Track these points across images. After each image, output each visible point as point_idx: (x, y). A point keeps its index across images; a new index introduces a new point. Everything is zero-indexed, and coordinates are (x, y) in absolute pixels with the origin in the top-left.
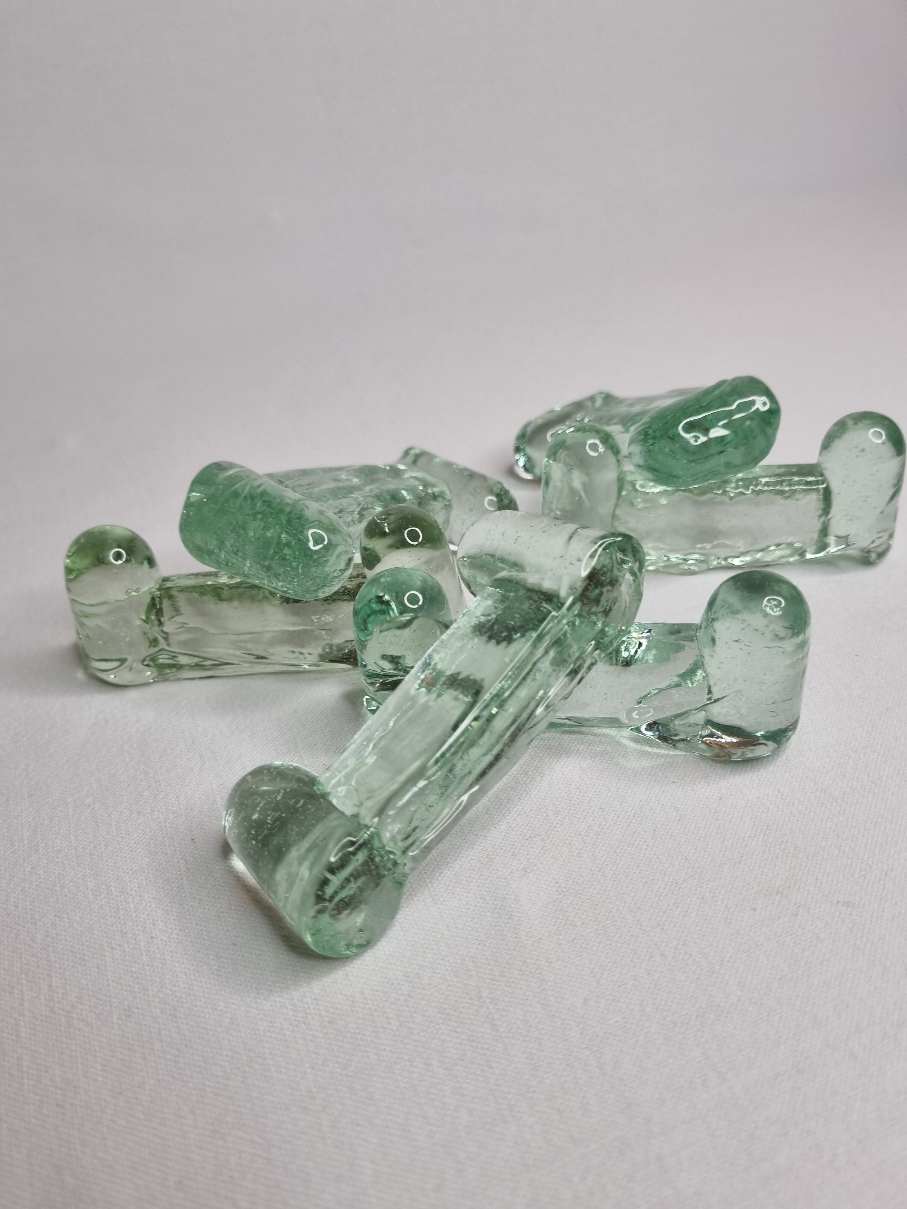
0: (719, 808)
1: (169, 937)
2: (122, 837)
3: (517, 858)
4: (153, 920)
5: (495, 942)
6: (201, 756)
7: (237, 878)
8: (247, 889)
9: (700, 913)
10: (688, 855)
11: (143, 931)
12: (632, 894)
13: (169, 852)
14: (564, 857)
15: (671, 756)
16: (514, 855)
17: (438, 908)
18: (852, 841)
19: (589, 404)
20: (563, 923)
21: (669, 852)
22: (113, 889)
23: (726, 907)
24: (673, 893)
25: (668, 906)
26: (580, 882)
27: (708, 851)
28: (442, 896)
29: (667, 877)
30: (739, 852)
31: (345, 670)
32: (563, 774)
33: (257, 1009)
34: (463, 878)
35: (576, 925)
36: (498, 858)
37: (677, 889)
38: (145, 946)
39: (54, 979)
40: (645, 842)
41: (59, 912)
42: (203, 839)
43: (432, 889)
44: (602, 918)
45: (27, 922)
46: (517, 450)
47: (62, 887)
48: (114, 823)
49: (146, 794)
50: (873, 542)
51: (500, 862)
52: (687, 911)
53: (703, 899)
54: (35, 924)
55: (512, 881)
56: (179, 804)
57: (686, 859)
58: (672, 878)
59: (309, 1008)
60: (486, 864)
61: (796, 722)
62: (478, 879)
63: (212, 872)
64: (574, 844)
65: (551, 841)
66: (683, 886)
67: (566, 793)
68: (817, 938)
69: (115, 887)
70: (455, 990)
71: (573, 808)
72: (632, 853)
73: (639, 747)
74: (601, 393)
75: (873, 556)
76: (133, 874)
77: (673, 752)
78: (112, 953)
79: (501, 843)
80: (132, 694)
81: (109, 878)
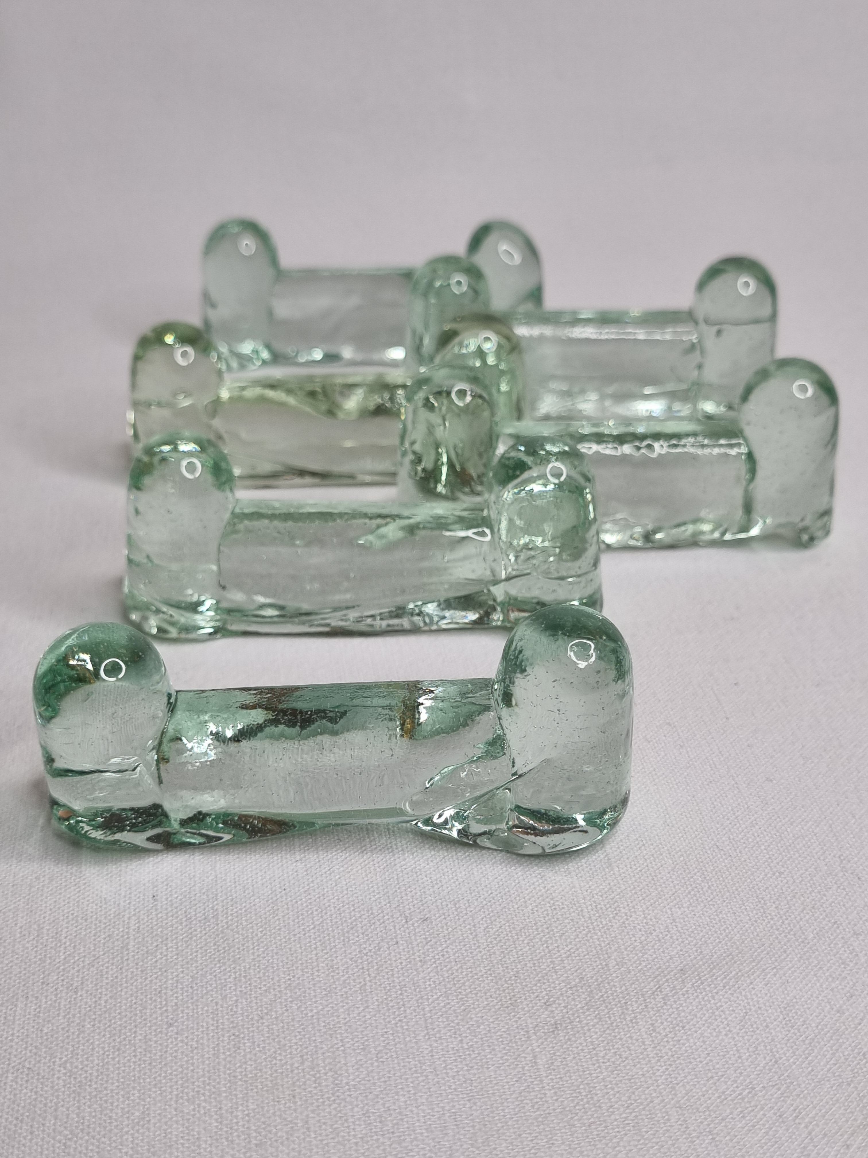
0: (845, 1007)
3: (550, 1009)
5: (489, 1103)
9: (771, 1133)
10: (781, 1058)
12: (688, 1087)
14: (613, 1019)
17: (431, 1046)
20: (585, 1100)
21: (756, 1048)
22: (46, 932)
23: (810, 1133)
24: (743, 1099)
25: (731, 1113)
26: (625, 1055)
27: (810, 1058)
28: (439, 1031)
29: (741, 1078)
30: (852, 1070)
32: (645, 918)
33: (176, 1110)
34: (473, 1016)
35: (600, 1107)
36: (525, 1003)
37: (750, 1095)
38: (65, 1006)
40: (728, 1025)
44: (638, 1106)
51: (526, 1009)
52: (754, 1126)
53: (781, 1116)
55: (534, 1037)
57: (776, 1062)
58: (748, 1081)
59: (237, 1123)
60: (507, 1007)
62: (493, 1022)
64: (632, 1005)
65: (602, 996)
66: (760, 1094)
67: (641, 943)
69: (48, 930)
70: (422, 1146)
71: (644, 964)
72: (706, 1034)
79: (536, 985)
81: (44, 917)
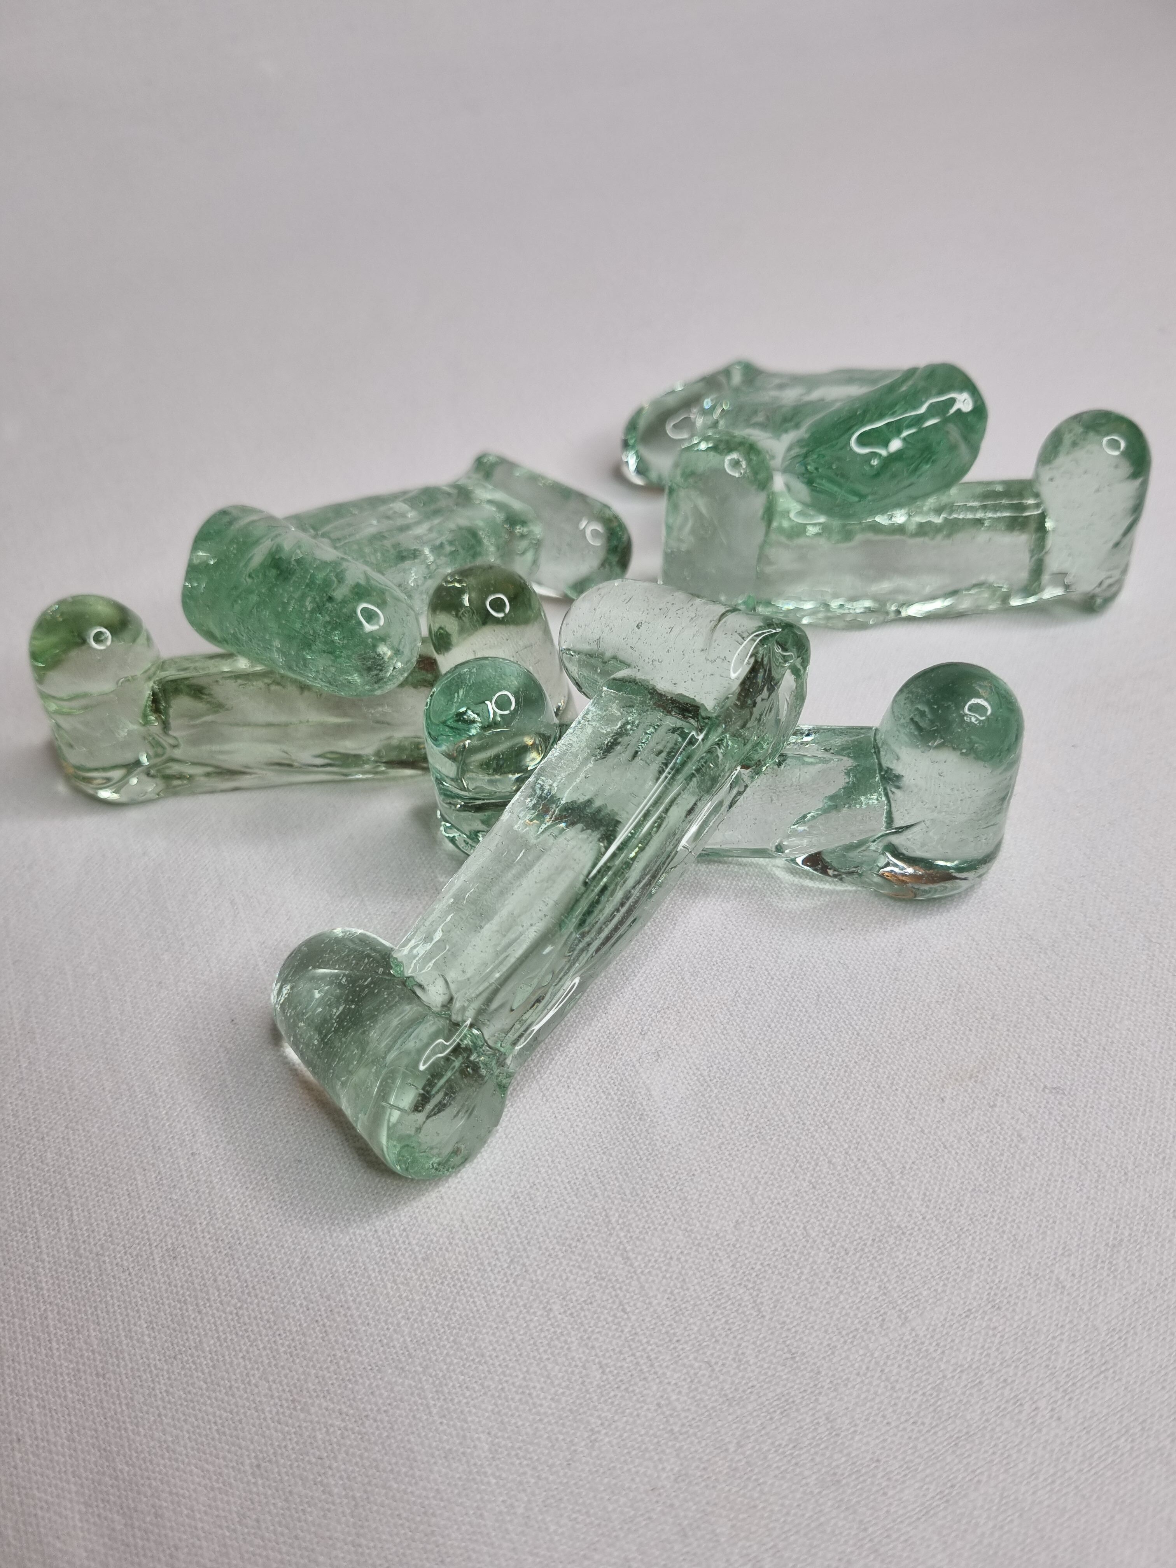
1: (214, 1152)
2: (141, 1018)
3: (646, 1038)
4: (192, 1130)
5: (623, 1150)
6: (233, 903)
7: (294, 1071)
8: (306, 1085)
9: (876, 1106)
10: (861, 1029)
11: (180, 1145)
12: (791, 1083)
13: (204, 1038)
14: (705, 1035)
15: (838, 893)
16: (643, 1034)
18: (1064, 1005)
19: (723, 379)
20: (707, 1123)
21: (837, 1026)
22: (138, 1090)
23: (908, 1097)
24: (842, 1080)
25: (837, 1097)
26: (727, 1068)
27: (885, 1023)
29: (834, 1059)
30: (923, 1024)
31: (411, 777)
32: (701, 921)
33: (333, 1245)
34: (579, 1065)
35: (722, 1126)
36: (622, 1038)
37: (847, 1074)
38: (185, 1165)
39: (75, 1213)
40: (806, 1011)
41: (71, 1121)
42: (246, 1020)
43: (541, 1082)
44: (755, 1116)
45: (32, 1137)
46: (626, 445)
47: (71, 1089)
48: (129, 1000)
49: (166, 957)
50: (1100, 584)
51: (626, 1044)
52: (859, 1104)
53: (879, 1087)
54: (43, 1139)
55: (642, 1070)
56: (211, 971)
57: (858, 1034)
58: (840, 1060)
59: (397, 1241)
60: (608, 1047)
61: (998, 846)
62: (599, 1066)
63: (261, 1064)
64: (718, 1017)
65: (689, 1013)
66: (855, 1070)
67: (705, 947)
68: (1019, 1135)
69: (139, 1086)
70: (577, 1214)
72: (790, 1027)
73: (796, 880)
74: (739, 363)
75: (1099, 601)
76: (160, 1068)
77: (840, 887)
78: (145, 1175)
79: (626, 1017)
80: (133, 815)
81: (130, 1074)
